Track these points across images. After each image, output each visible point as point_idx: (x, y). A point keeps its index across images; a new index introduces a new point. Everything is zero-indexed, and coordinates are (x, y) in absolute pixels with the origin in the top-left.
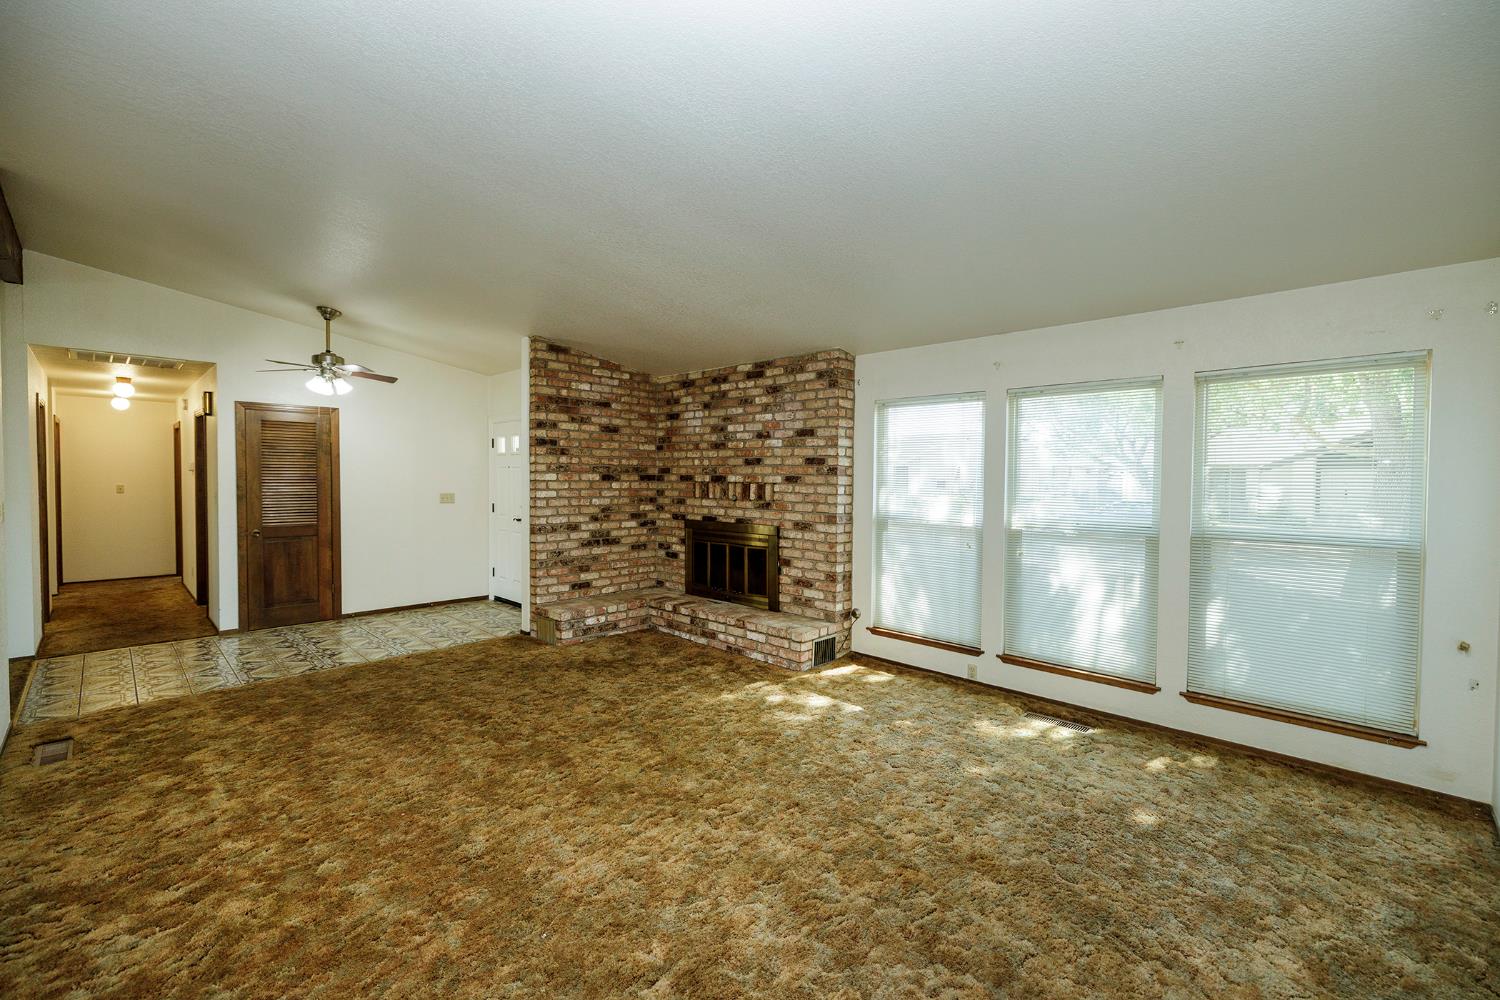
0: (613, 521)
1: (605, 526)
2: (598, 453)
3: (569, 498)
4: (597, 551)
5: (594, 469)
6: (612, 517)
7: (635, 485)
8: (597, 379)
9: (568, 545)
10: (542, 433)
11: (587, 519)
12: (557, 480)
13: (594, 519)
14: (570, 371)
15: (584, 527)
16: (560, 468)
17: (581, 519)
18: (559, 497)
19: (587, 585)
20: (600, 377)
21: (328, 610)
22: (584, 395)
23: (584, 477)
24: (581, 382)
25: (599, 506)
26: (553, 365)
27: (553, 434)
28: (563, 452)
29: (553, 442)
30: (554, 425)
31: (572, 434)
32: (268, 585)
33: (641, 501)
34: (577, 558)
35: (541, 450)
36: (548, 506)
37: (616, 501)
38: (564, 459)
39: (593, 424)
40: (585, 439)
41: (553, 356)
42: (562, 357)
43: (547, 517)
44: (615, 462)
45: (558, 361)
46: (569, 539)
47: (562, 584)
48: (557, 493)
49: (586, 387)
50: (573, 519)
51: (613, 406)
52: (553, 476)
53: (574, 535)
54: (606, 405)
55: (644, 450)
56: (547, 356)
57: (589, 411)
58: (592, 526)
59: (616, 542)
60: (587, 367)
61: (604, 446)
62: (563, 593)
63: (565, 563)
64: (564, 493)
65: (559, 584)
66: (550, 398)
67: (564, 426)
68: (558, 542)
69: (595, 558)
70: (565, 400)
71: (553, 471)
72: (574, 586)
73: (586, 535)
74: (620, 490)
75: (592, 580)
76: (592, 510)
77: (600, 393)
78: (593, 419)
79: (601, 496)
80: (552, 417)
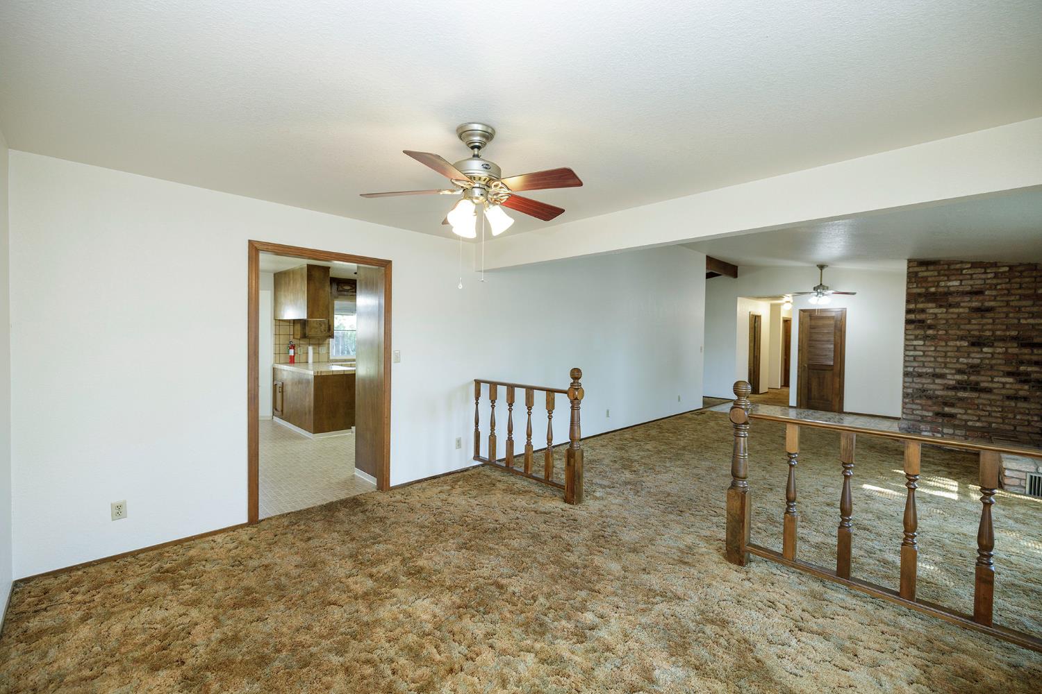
0: (983, 376)
1: (973, 378)
2: (968, 327)
3: (935, 357)
4: (961, 394)
5: (962, 338)
6: (982, 373)
7: (1016, 351)
8: (969, 277)
9: (932, 386)
10: (912, 316)
11: (953, 372)
12: (924, 345)
13: (960, 372)
14: (939, 275)
15: (949, 377)
16: (925, 338)
17: (947, 371)
18: (924, 355)
19: (952, 416)
20: (971, 275)
21: (837, 407)
22: (952, 289)
23: (951, 343)
24: (949, 280)
25: (967, 364)
26: (921, 274)
27: (921, 317)
28: (930, 327)
29: (922, 321)
30: (923, 311)
31: (939, 316)
32: (809, 390)
33: (1022, 363)
34: (942, 397)
35: (912, 326)
36: (915, 360)
37: (987, 361)
38: (930, 332)
39: (962, 307)
40: (952, 318)
41: (924, 268)
42: (931, 268)
43: (914, 367)
44: (988, 333)
45: (927, 270)
46: (934, 383)
47: (925, 410)
48: (924, 353)
49: (957, 283)
50: (938, 371)
51: (986, 293)
52: (921, 343)
53: (938, 381)
54: (979, 293)
55: (1028, 324)
56: (916, 269)
57: (958, 299)
58: (958, 377)
59: (988, 391)
60: (957, 270)
61: (973, 321)
62: (926, 417)
63: (929, 398)
64: (930, 353)
65: (922, 410)
66: (919, 295)
67: (931, 311)
68: (923, 384)
69: (961, 399)
70: (934, 294)
71: (920, 339)
72: (937, 414)
73: (952, 383)
74: (993, 354)
75: (957, 414)
76: (958, 366)
77: (971, 285)
78: (962, 304)
79: (968, 357)
80: (920, 306)
